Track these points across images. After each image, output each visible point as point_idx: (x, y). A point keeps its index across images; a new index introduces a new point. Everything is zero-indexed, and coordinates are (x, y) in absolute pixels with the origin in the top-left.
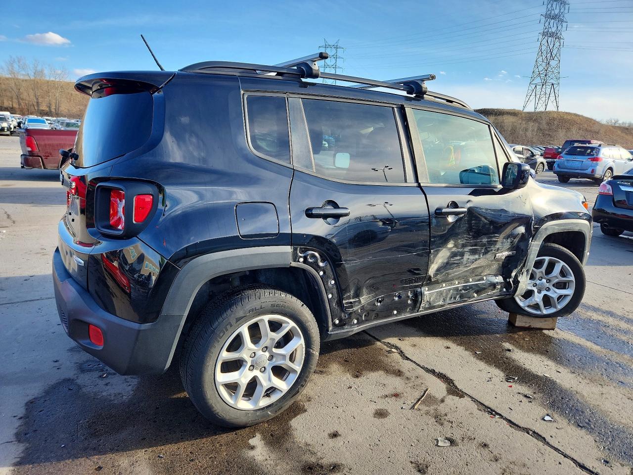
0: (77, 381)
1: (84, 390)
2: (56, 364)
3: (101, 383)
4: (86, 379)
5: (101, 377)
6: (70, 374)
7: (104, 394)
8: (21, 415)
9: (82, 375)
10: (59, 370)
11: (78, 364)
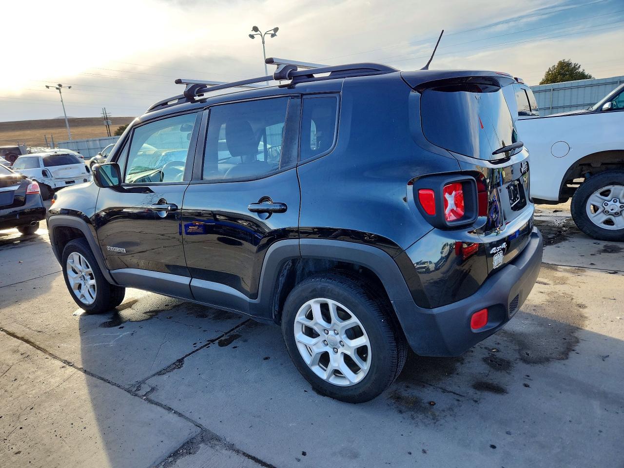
0: (518, 357)
1: (517, 348)
2: (527, 382)
3: (501, 347)
4: (510, 354)
5: (498, 351)
6: (521, 365)
7: (505, 339)
8: (573, 352)
9: (511, 359)
10: (528, 375)
11: (508, 371)
